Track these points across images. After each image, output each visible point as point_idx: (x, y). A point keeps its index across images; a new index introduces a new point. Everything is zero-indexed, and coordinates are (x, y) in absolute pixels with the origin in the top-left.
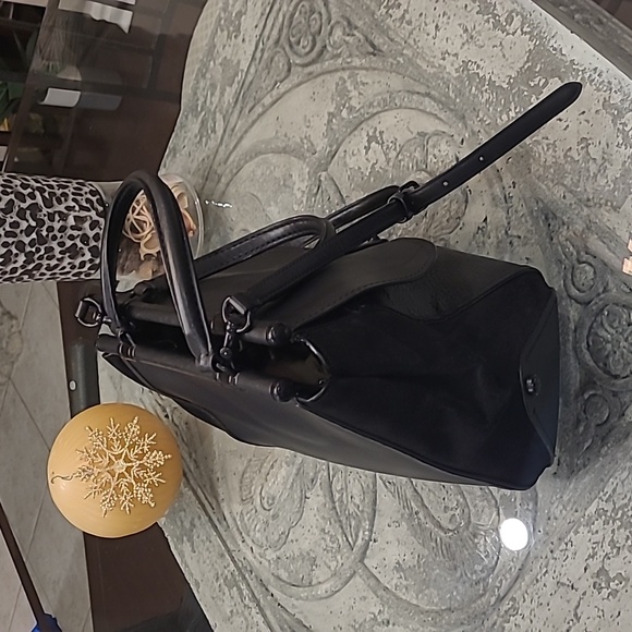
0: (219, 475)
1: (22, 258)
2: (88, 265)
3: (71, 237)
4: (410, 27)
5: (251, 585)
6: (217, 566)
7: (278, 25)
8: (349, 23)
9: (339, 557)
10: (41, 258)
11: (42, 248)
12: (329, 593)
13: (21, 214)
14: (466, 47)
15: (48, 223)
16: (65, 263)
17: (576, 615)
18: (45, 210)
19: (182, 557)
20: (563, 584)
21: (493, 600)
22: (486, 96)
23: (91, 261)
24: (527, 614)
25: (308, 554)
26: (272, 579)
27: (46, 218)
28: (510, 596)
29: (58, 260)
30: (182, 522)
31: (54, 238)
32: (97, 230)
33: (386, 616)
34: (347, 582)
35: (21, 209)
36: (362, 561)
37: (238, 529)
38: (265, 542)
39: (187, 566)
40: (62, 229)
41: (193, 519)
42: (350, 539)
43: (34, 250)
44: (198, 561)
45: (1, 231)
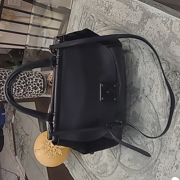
1: (22, 90)
2: (40, 92)
3: (35, 84)
4: (113, 17)
5: (92, 177)
6: (82, 174)
7: (82, 26)
8: (99, 20)
9: (113, 162)
10: (27, 90)
11: (27, 87)
12: (112, 173)
13: (21, 79)
14: (127, 17)
15: (28, 81)
16: (33, 92)
17: (176, 158)
18: (27, 78)
19: (73, 174)
20: (171, 151)
21: (154, 161)
22: (133, 28)
23: (40, 91)
24: (163, 162)
25: (105, 163)
26: (97, 173)
27: (28, 80)
28: (158, 159)
29: (32, 90)
30: (72, 164)
31: (30, 85)
32: (41, 82)
33: (127, 175)
34: (116, 168)
35: (21, 78)
36: (119, 161)
37: (86, 162)
38: (94, 163)
39: (74, 176)
40: (32, 82)
41: (74, 162)
42: (115, 156)
43: (25, 88)
44: (77, 174)
45: (16, 83)
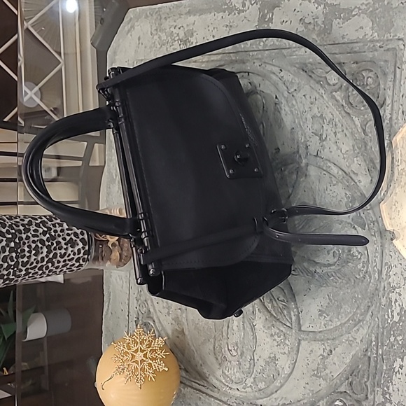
0: (200, 362)
1: (45, 250)
2: (82, 251)
3: (68, 235)
9: (287, 342)
10: (55, 249)
11: (54, 242)
12: (291, 366)
13: (37, 225)
15: (53, 229)
16: (69, 252)
18: (50, 223)
21: (377, 275)
23: (83, 248)
25: (270, 357)
26: (256, 394)
27: (51, 226)
29: (65, 249)
31: (59, 236)
33: (328, 348)
34: (298, 351)
35: (36, 223)
36: (300, 330)
38: (243, 376)
40: (62, 231)
41: (196, 404)
42: (288, 324)
43: (50, 244)
45: (29, 234)
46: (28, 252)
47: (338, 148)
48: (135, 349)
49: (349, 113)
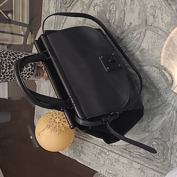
2: (31, 70)
6: (94, 152)
7: (60, 3)
15: (18, 58)
16: (25, 69)
18: (16, 55)
23: (31, 68)
27: (17, 56)
30: (78, 150)
35: (10, 54)
39: (85, 162)
45: (6, 59)
46: (5, 67)
47: (163, 21)
48: (55, 117)
49: (170, 4)
